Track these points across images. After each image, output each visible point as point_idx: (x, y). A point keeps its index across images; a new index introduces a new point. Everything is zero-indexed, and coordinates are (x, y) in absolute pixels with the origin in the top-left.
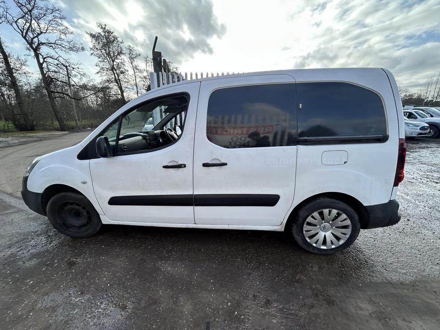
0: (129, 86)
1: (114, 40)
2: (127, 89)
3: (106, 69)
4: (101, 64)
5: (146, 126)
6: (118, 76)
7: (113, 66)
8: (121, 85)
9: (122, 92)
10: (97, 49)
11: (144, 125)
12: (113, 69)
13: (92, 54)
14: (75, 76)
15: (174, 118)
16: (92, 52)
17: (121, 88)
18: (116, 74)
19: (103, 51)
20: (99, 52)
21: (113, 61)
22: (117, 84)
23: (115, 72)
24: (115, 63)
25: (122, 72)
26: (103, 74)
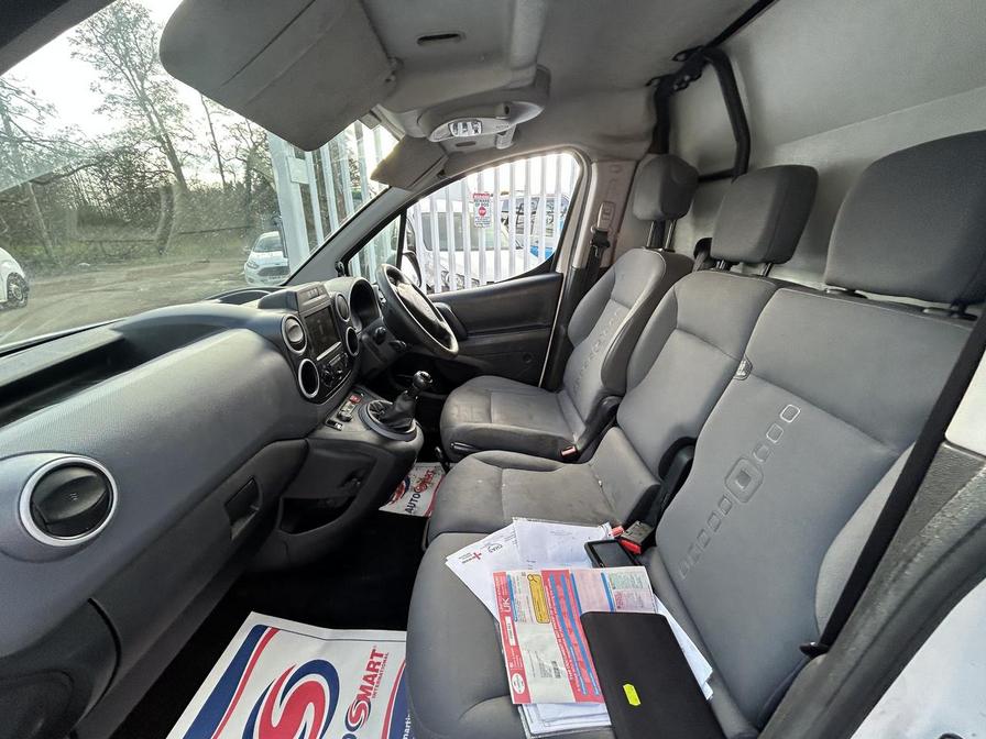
0: (194, 151)
1: (137, 20)
2: (189, 158)
3: (122, 100)
4: (107, 87)
5: (254, 255)
6: (161, 122)
7: (143, 92)
8: (171, 147)
9: (177, 166)
10: (89, 40)
11: (248, 254)
12: (142, 100)
13: (74, 54)
14: (21, 112)
15: (399, 218)
16: (75, 48)
17: (171, 154)
18: (153, 116)
19: (110, 49)
20: (96, 50)
21: (142, 78)
22: (159, 144)
23: (149, 108)
24: (147, 85)
25: (171, 111)
26: (114, 114)
